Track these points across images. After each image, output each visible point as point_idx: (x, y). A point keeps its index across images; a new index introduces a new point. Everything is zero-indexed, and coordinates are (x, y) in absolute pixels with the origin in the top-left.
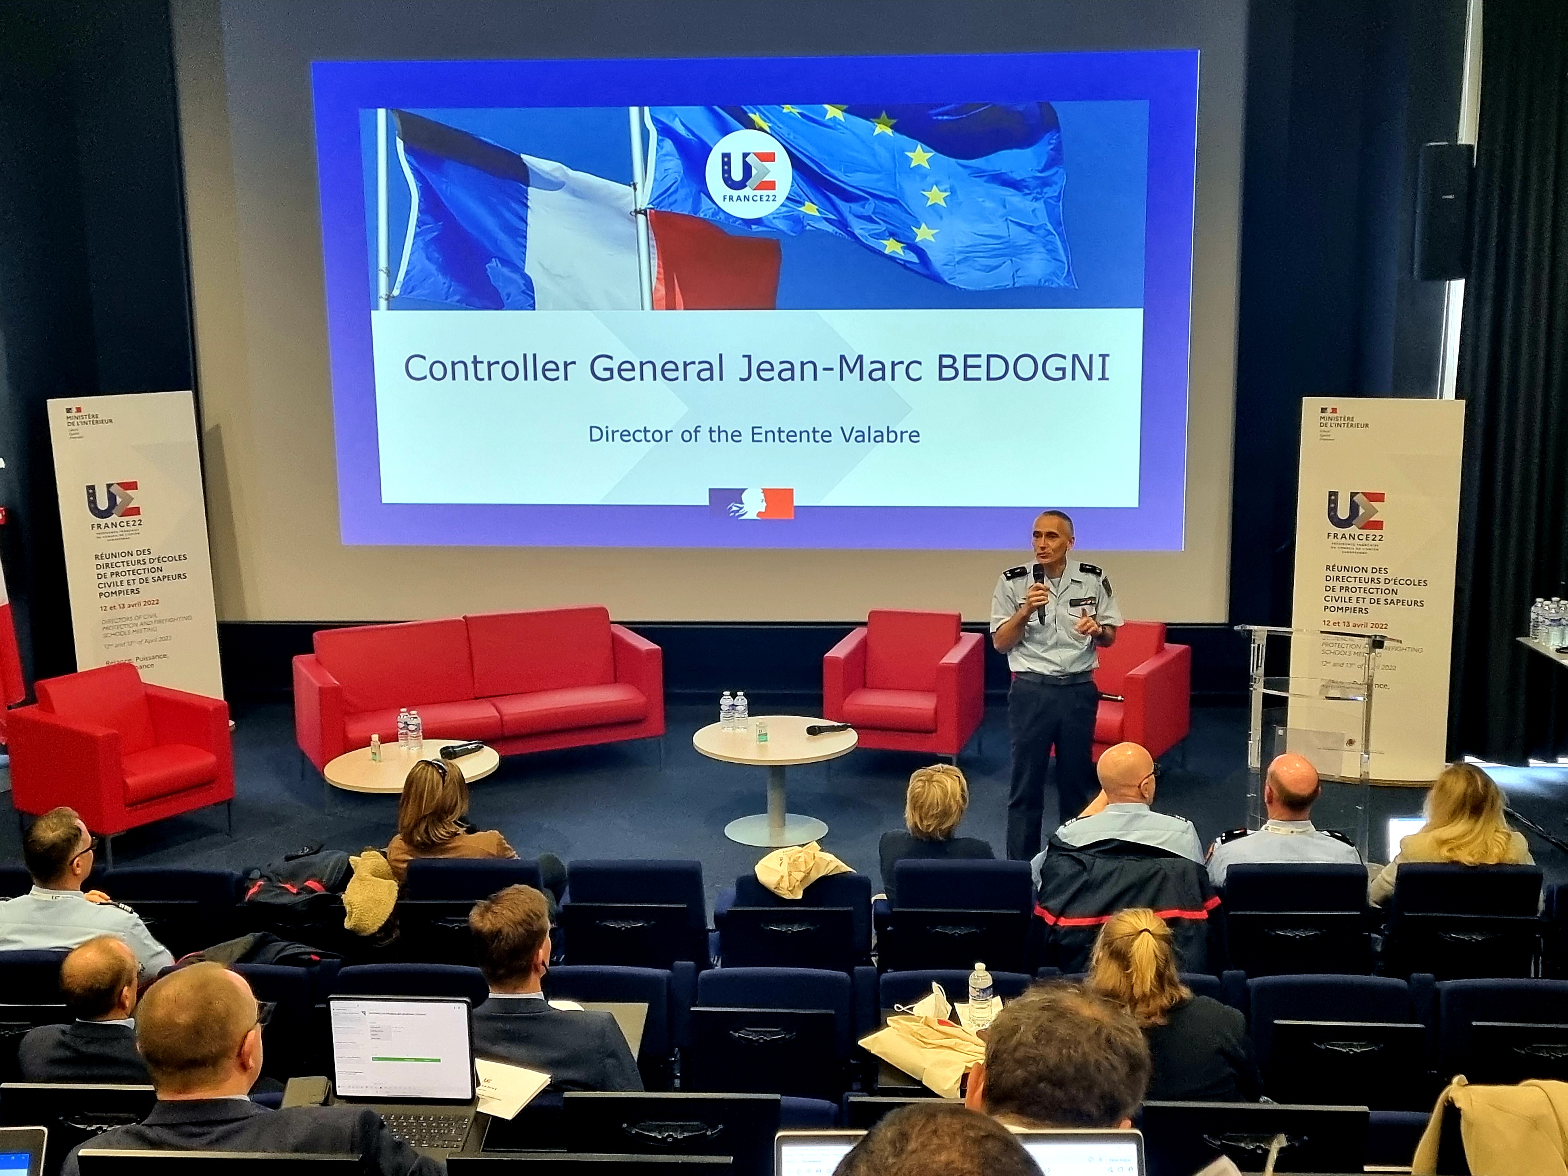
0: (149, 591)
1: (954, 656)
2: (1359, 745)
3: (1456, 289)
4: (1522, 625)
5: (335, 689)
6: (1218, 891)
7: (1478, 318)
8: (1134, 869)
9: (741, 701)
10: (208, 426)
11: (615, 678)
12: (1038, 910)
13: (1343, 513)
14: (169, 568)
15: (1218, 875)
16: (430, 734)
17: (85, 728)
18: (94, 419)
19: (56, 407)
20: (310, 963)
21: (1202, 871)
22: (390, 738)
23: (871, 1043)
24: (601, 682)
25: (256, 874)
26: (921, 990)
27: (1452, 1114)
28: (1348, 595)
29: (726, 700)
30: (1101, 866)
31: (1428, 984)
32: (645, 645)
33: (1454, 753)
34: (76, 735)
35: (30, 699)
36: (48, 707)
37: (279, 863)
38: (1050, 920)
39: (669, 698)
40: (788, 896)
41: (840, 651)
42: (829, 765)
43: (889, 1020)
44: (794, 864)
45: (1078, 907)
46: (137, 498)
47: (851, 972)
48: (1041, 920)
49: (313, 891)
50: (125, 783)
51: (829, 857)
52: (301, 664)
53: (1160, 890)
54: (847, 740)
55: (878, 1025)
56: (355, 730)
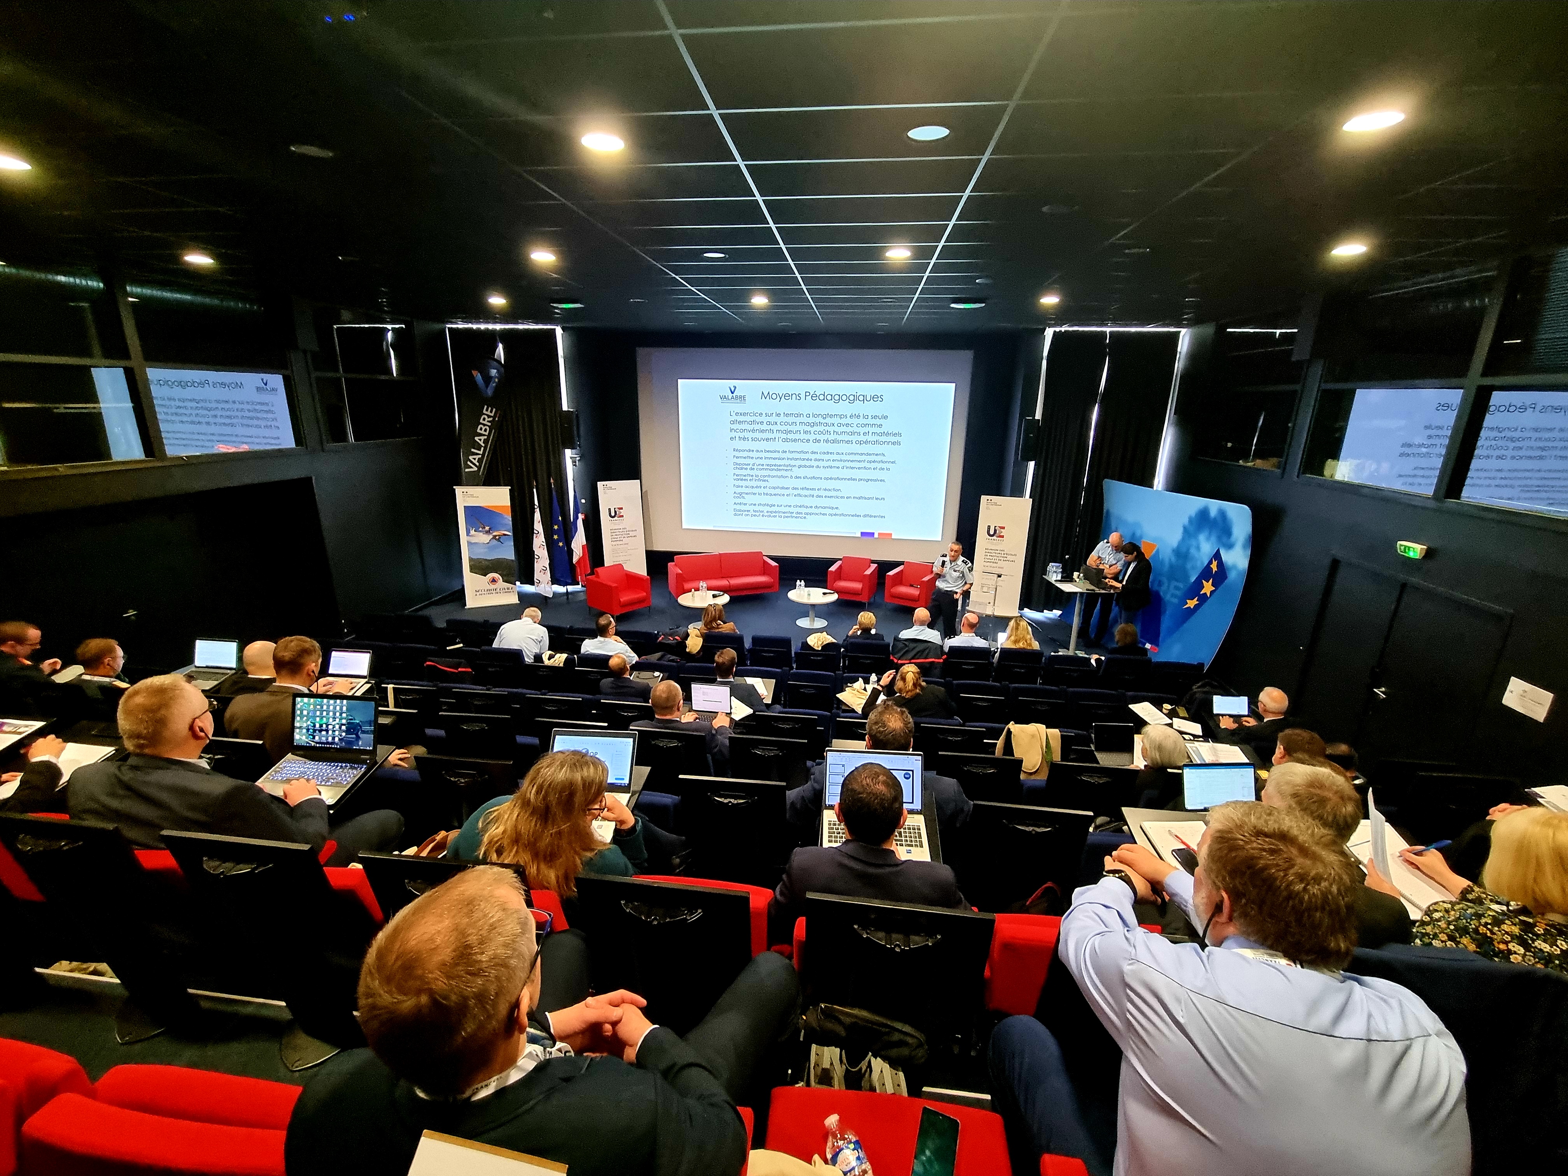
0: (625, 540)
1: (868, 572)
2: (992, 604)
3: (1032, 464)
4: (1045, 572)
5: (680, 574)
6: (946, 653)
7: (1038, 472)
8: (921, 647)
9: (803, 583)
10: (643, 491)
11: (764, 573)
12: (891, 658)
13: (992, 532)
14: (631, 534)
15: (946, 649)
16: (709, 589)
17: (609, 583)
18: (611, 488)
19: (600, 484)
20: (677, 662)
21: (942, 647)
22: (697, 589)
23: (840, 696)
24: (760, 574)
25: (660, 634)
26: (856, 680)
27: (1009, 732)
28: (991, 558)
29: (798, 582)
30: (912, 645)
31: (1007, 685)
32: (774, 564)
33: (1021, 608)
34: (606, 585)
35: (592, 573)
36: (598, 576)
37: (668, 630)
38: (896, 661)
39: (780, 579)
40: (816, 649)
41: (833, 568)
42: (828, 605)
43: (847, 689)
44: (819, 640)
45: (905, 657)
46: (622, 512)
47: (835, 673)
48: (893, 660)
49: (677, 640)
50: (620, 601)
51: (829, 637)
52: (670, 565)
53: (928, 654)
54: (834, 597)
55: (842, 690)
56: (687, 586)
